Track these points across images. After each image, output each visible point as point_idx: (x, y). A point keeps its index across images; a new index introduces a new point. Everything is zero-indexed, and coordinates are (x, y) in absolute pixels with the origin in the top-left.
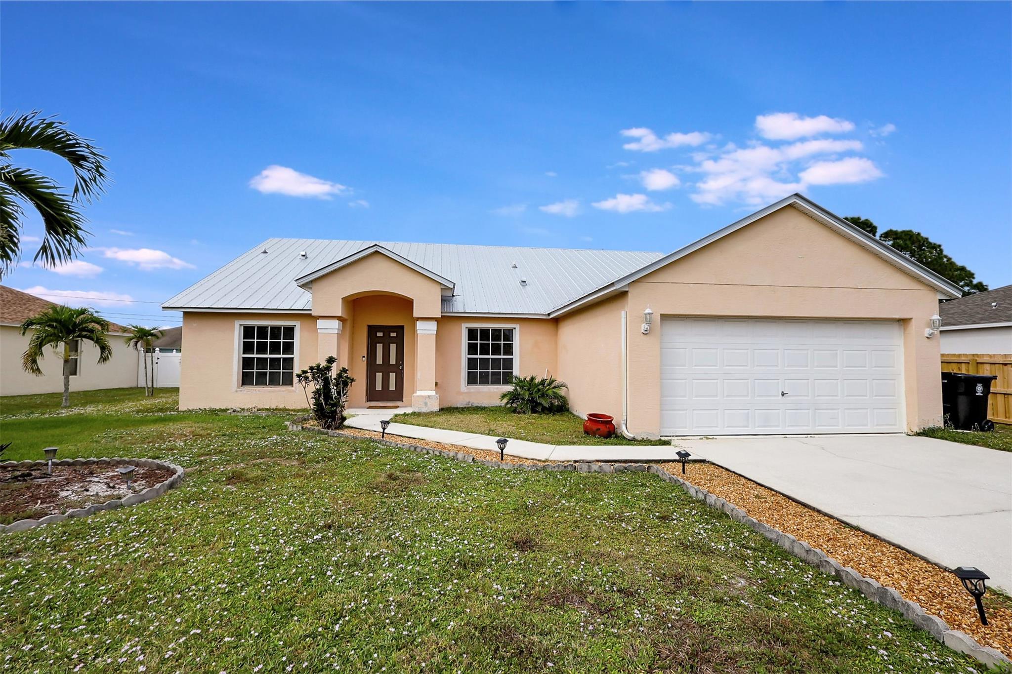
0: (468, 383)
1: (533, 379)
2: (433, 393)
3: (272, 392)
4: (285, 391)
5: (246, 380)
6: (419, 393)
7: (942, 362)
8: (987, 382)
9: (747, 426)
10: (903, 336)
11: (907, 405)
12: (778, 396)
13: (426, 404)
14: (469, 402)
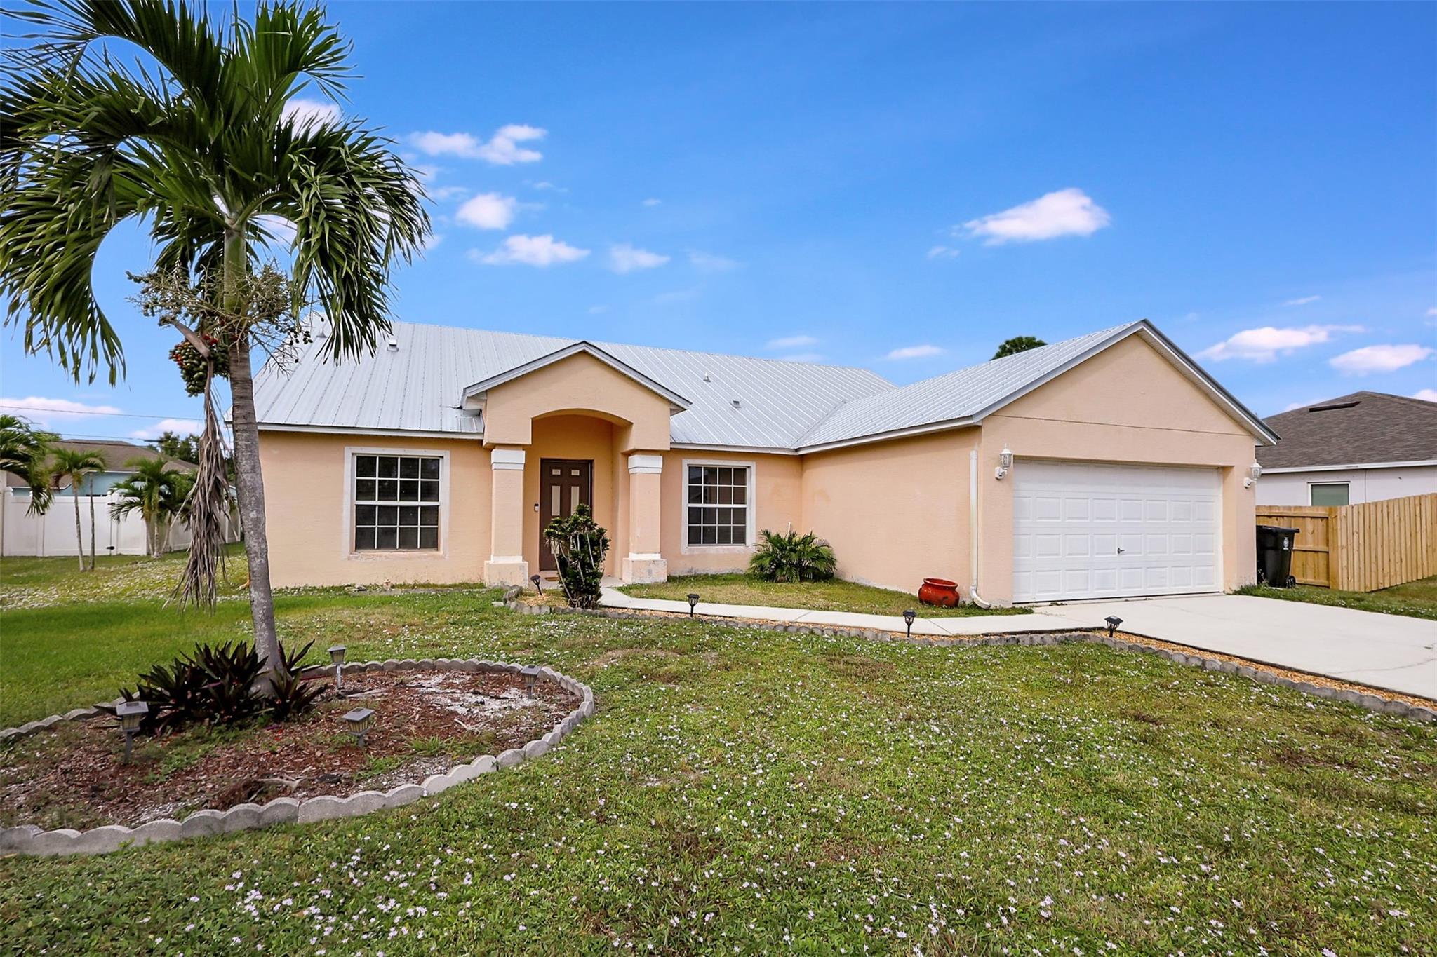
0: (689, 543)
1: (792, 536)
2: (657, 557)
3: (408, 559)
4: (427, 557)
5: (363, 540)
6: (633, 557)
7: (1257, 516)
8: (1291, 534)
9: (1086, 590)
10: (1222, 487)
11: (1224, 562)
12: (1114, 553)
13: (650, 572)
14: (692, 569)
